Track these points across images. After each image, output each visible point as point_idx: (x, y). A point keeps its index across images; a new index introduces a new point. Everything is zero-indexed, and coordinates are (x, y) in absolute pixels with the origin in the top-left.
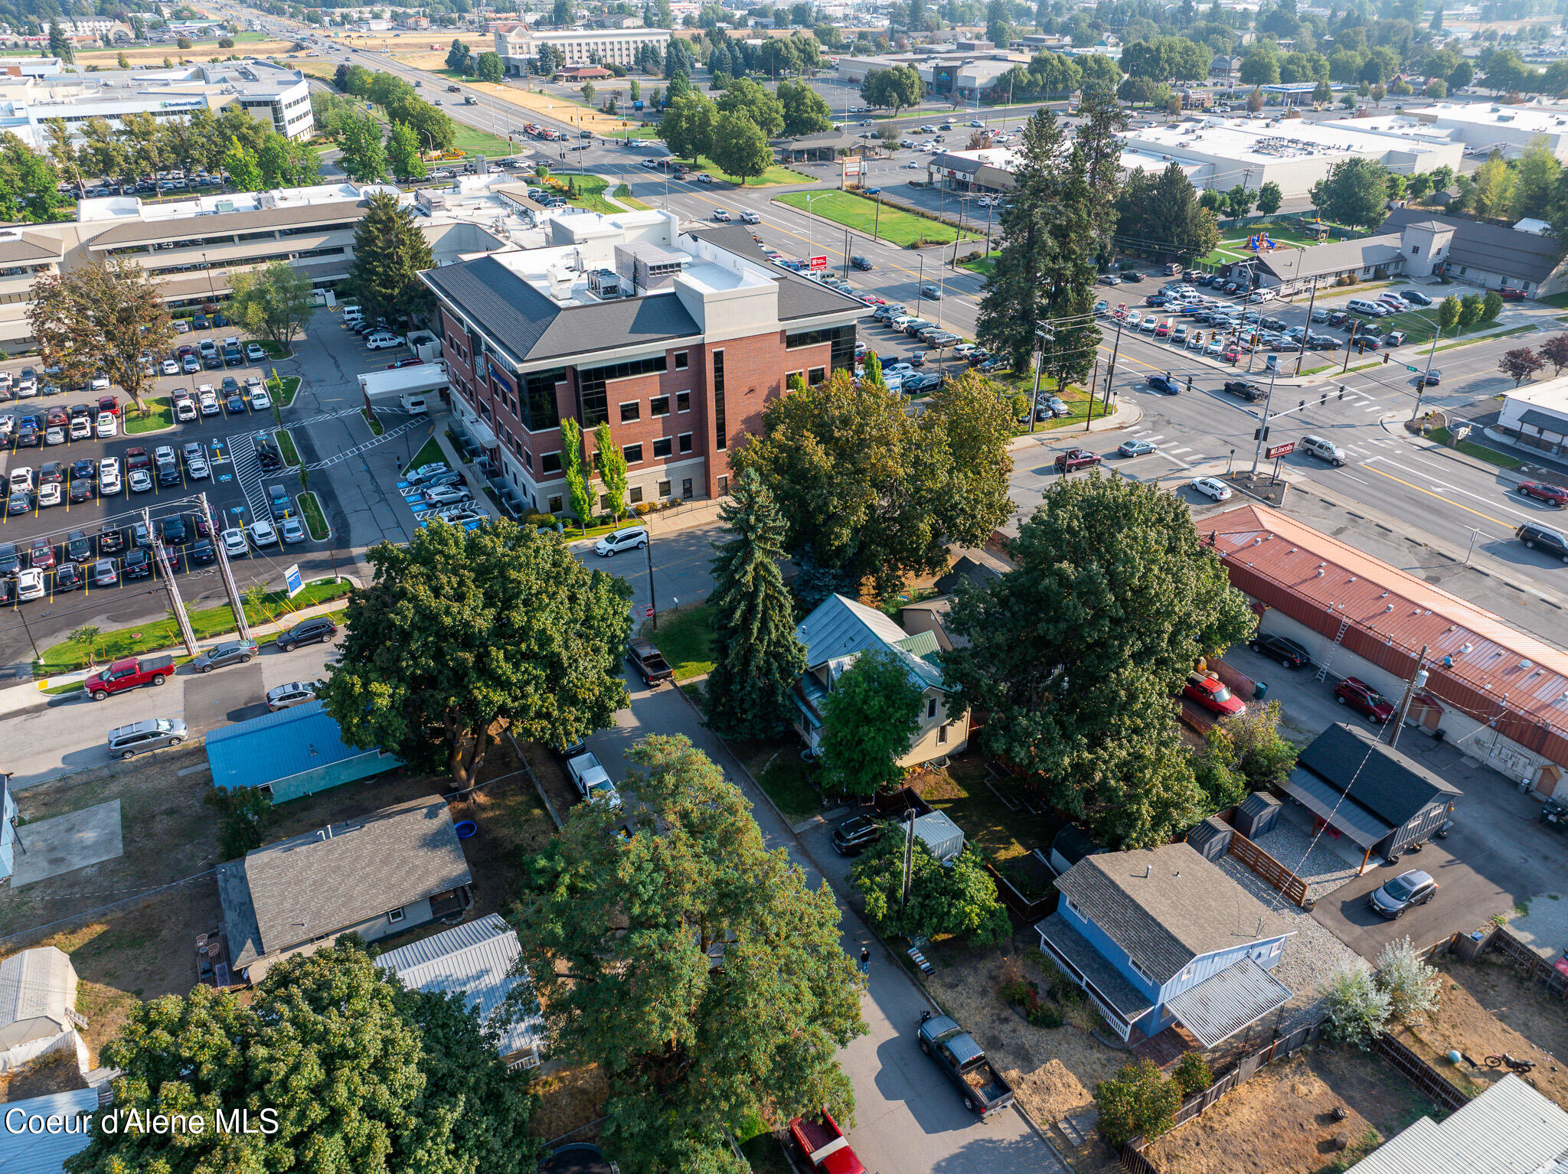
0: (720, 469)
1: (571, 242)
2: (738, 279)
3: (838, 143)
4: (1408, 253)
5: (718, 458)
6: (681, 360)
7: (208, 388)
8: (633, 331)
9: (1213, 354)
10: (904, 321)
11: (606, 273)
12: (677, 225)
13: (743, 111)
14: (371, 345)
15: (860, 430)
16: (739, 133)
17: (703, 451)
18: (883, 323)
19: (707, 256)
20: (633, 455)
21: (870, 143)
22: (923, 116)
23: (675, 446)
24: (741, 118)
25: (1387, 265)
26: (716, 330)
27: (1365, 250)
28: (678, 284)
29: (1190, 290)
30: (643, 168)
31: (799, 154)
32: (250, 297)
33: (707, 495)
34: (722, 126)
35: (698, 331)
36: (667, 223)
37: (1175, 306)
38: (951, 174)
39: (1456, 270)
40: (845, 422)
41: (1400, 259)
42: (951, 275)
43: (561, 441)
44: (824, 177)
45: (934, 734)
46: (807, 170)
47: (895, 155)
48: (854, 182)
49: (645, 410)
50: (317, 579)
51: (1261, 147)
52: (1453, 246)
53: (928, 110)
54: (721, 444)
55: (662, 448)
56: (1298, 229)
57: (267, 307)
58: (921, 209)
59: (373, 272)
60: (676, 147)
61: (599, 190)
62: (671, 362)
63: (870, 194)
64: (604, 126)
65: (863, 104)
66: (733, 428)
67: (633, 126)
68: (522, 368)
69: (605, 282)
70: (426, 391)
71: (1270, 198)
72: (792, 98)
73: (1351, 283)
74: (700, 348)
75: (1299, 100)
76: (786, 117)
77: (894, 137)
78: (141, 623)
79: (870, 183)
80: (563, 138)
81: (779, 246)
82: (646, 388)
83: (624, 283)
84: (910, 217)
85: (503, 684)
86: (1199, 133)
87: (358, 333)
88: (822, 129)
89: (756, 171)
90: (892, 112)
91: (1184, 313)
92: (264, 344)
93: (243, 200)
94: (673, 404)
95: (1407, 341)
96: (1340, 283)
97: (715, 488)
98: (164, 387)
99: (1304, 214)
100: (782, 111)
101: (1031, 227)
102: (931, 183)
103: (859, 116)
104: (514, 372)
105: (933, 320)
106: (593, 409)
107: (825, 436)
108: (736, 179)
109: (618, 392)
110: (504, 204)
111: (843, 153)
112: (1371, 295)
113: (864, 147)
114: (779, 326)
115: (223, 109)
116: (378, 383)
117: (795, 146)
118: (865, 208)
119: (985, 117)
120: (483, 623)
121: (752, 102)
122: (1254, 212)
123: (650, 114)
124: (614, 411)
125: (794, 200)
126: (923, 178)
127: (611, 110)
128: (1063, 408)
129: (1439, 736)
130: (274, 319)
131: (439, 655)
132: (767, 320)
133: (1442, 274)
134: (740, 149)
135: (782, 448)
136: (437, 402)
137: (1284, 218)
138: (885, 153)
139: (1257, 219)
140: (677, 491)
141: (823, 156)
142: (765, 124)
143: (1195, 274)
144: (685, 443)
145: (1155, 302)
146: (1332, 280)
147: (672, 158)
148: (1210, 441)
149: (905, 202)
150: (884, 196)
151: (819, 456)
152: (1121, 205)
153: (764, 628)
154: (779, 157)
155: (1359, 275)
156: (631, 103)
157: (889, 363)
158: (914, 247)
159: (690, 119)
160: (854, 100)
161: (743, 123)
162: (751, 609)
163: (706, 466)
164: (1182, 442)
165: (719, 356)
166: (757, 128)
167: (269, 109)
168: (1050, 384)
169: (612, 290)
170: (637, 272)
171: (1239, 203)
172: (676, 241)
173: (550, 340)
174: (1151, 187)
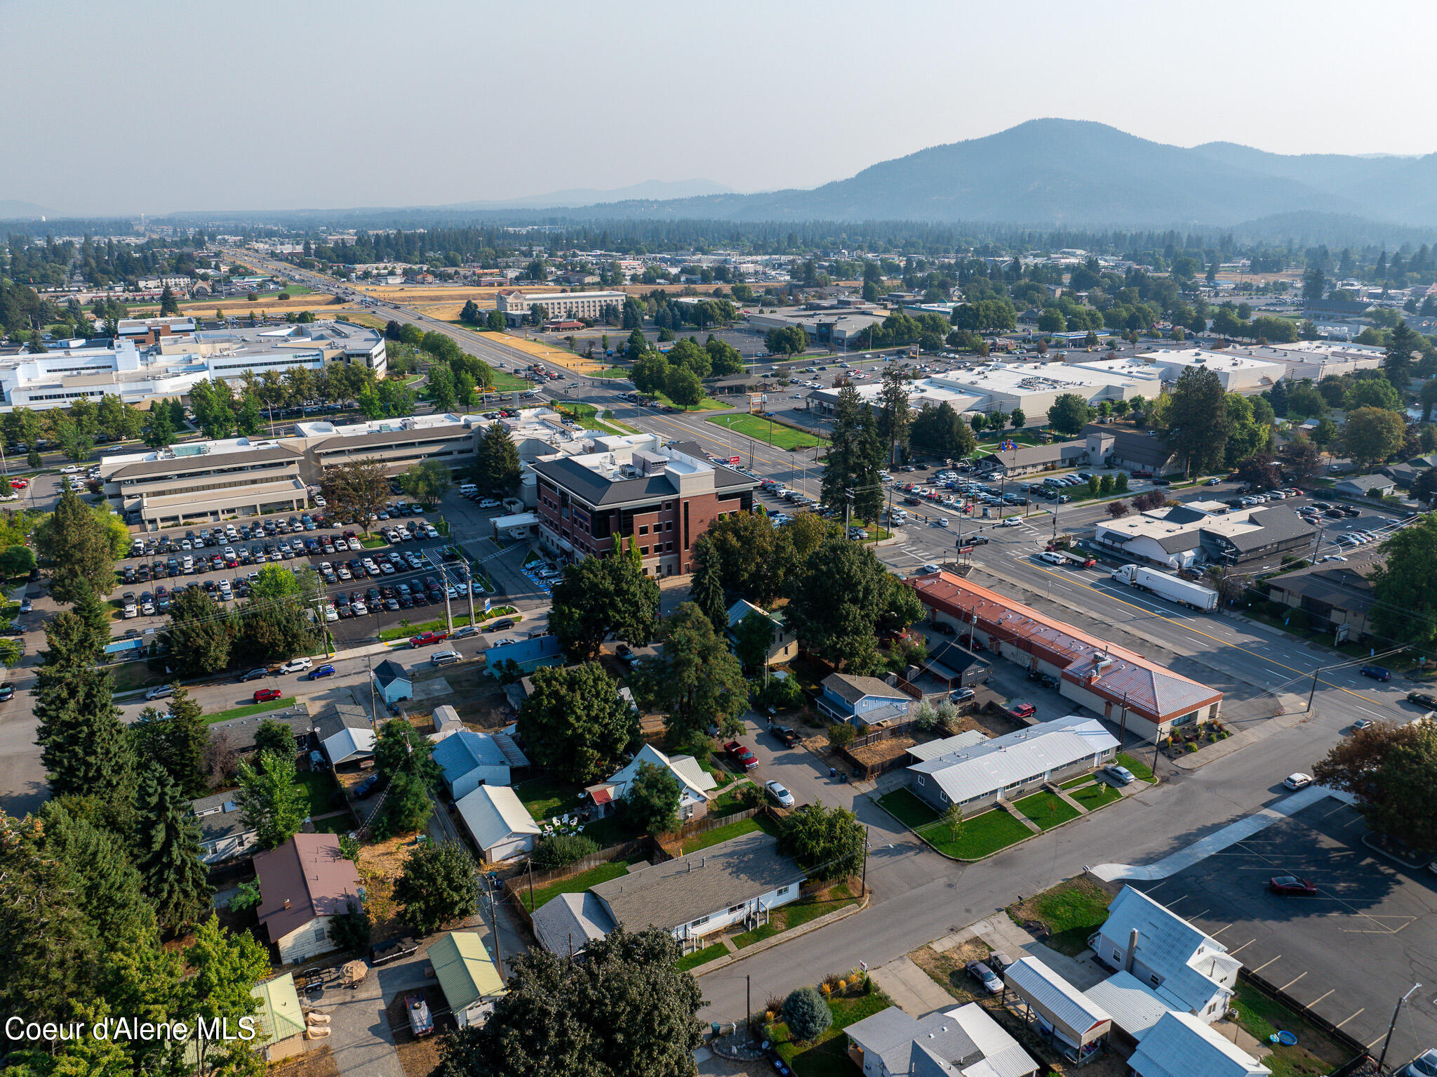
0: (686, 561)
1: (607, 451)
2: (695, 469)
3: (748, 382)
4: (1090, 452)
5: (686, 554)
6: (668, 506)
7: (401, 528)
8: (647, 492)
9: (956, 509)
10: (783, 492)
11: (628, 466)
12: (660, 442)
13: (686, 364)
14: (483, 506)
15: (752, 533)
16: (684, 379)
17: (678, 551)
18: (768, 491)
19: (676, 458)
20: (645, 551)
21: (768, 381)
22: (807, 359)
23: (664, 548)
24: (685, 370)
25: (1077, 458)
26: (686, 491)
27: (1063, 450)
28: (666, 471)
29: (953, 475)
30: (616, 399)
31: (722, 389)
32: (419, 478)
33: (679, 573)
34: (672, 375)
35: (677, 492)
36: (655, 441)
37: (942, 483)
38: (820, 404)
39: (1119, 461)
40: (746, 529)
41: (1085, 454)
42: (814, 466)
43: (612, 543)
44: (738, 406)
45: (782, 650)
46: (728, 400)
47: (786, 389)
48: (758, 408)
49: (651, 530)
50: (496, 607)
51: (1026, 384)
52: (1116, 446)
53: (812, 354)
54: (687, 547)
55: (658, 549)
56: (1034, 436)
57: (430, 485)
58: (800, 427)
59: (490, 465)
60: (641, 385)
61: (592, 414)
62: (664, 507)
63: (767, 416)
64: (588, 368)
65: (766, 350)
66: (692, 540)
67: (608, 367)
68: (598, 508)
69: (629, 470)
70: (524, 526)
71: (1018, 418)
72: (716, 351)
73: (1054, 469)
74: (678, 500)
75: (1076, 343)
76: (713, 365)
77: (786, 377)
78: (418, 624)
79: (767, 409)
80: (560, 377)
81: (711, 450)
82: (651, 519)
83: (638, 471)
84: (793, 432)
85: (619, 612)
86: (987, 373)
87: (472, 499)
88: (738, 371)
89: (695, 402)
90: (786, 356)
91: (948, 486)
92: (422, 506)
93: (395, 423)
94: (664, 527)
95: (1069, 501)
96: (1046, 469)
97: (683, 570)
98: (380, 525)
99: (1043, 427)
100: (710, 361)
101: (846, 442)
102: (808, 408)
103: (764, 360)
104: (592, 511)
105: (800, 491)
106: (627, 529)
107: (736, 533)
108: (680, 407)
109: (639, 521)
110: (548, 427)
111: (751, 389)
112: (1058, 477)
113: (765, 385)
114: (714, 490)
115: (333, 359)
116: (502, 522)
117: (719, 384)
118: (764, 425)
119: (849, 359)
120: (612, 588)
121: (691, 356)
122: (1008, 426)
123: (616, 358)
124: (637, 530)
125: (720, 420)
126: (803, 405)
127: (589, 356)
128: (866, 535)
129: (1000, 654)
130: (432, 492)
131: (596, 600)
132: (709, 487)
133: (1110, 462)
134: (685, 389)
135: (718, 540)
136: (528, 534)
137: (1029, 429)
138: (780, 388)
139: (1011, 431)
140: (664, 571)
141: (738, 390)
142: (698, 370)
143: (959, 465)
144: (669, 547)
145: (931, 482)
146: (1041, 467)
147: (636, 392)
148: (941, 550)
149: (791, 422)
150: (777, 418)
151: (733, 541)
152: (915, 426)
153: (712, 603)
154: (708, 391)
155: (1058, 465)
156: (602, 350)
157: (774, 514)
158: (793, 450)
159: (650, 369)
160: (758, 346)
161: (686, 373)
162: (708, 594)
163: (679, 558)
164: (925, 550)
165: (686, 504)
166: (695, 376)
167: (364, 359)
168: (859, 523)
169: (632, 474)
170: (645, 466)
171: (997, 422)
172: (659, 449)
173: (608, 495)
174: (933, 415)
